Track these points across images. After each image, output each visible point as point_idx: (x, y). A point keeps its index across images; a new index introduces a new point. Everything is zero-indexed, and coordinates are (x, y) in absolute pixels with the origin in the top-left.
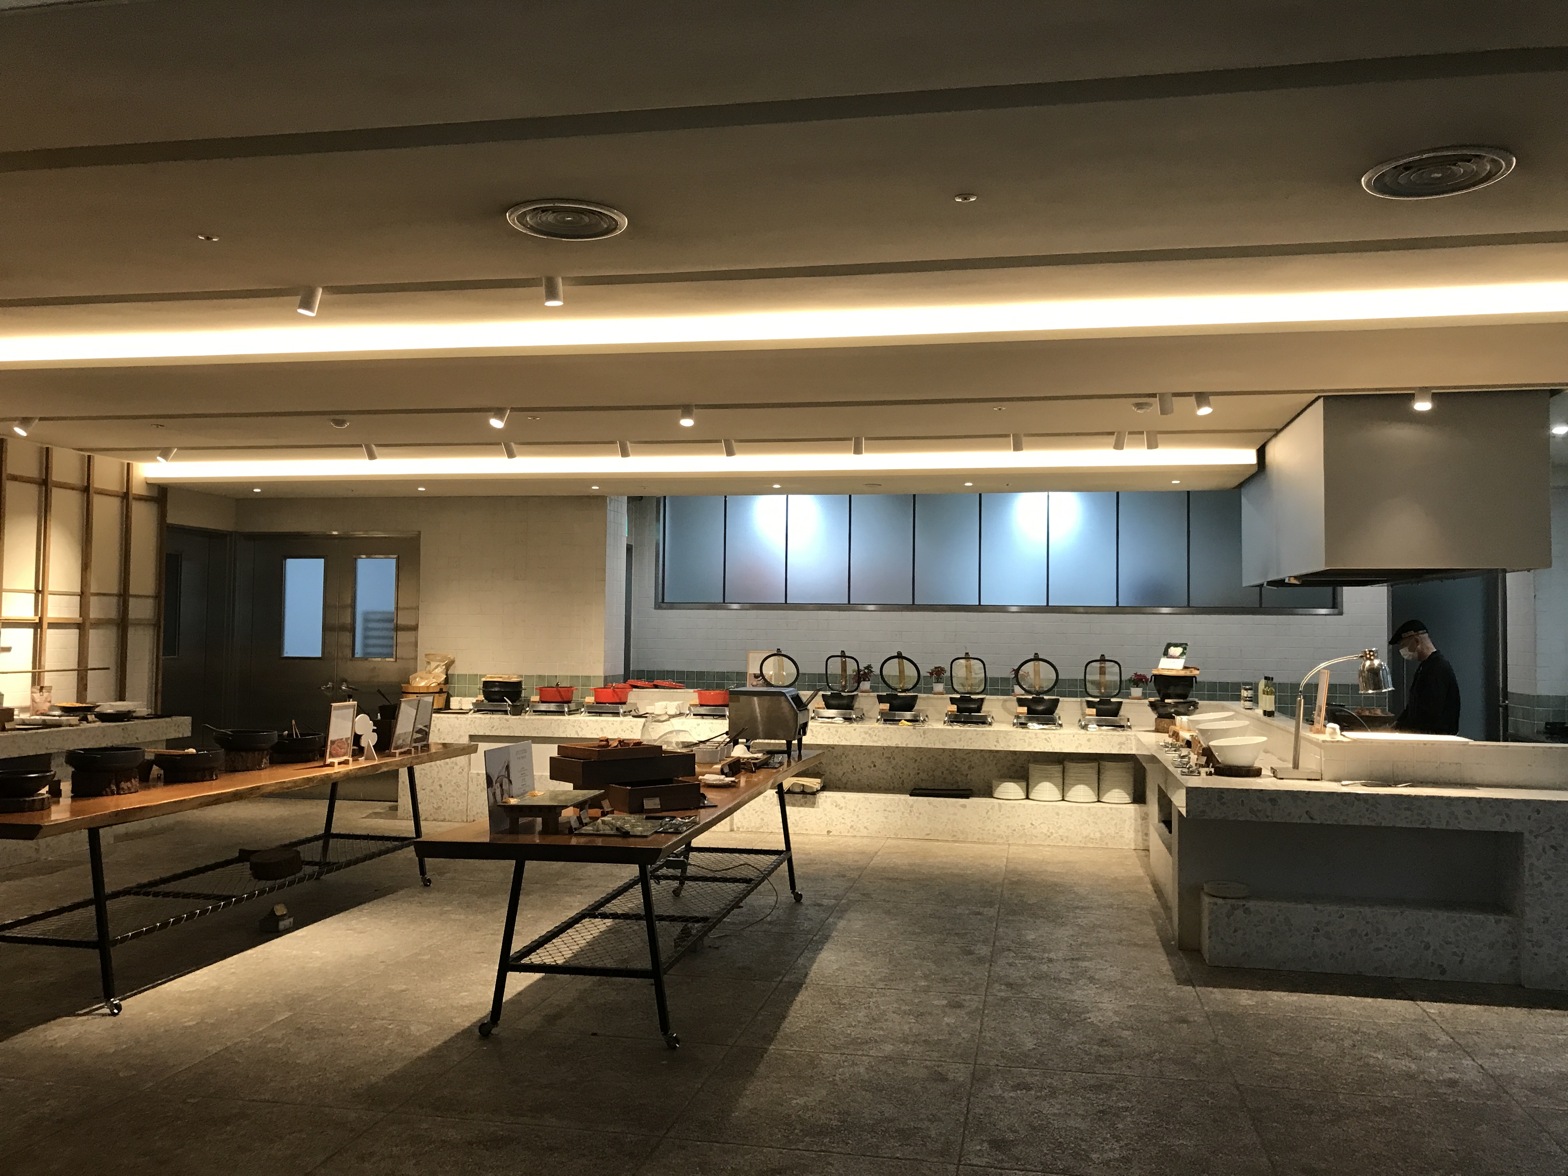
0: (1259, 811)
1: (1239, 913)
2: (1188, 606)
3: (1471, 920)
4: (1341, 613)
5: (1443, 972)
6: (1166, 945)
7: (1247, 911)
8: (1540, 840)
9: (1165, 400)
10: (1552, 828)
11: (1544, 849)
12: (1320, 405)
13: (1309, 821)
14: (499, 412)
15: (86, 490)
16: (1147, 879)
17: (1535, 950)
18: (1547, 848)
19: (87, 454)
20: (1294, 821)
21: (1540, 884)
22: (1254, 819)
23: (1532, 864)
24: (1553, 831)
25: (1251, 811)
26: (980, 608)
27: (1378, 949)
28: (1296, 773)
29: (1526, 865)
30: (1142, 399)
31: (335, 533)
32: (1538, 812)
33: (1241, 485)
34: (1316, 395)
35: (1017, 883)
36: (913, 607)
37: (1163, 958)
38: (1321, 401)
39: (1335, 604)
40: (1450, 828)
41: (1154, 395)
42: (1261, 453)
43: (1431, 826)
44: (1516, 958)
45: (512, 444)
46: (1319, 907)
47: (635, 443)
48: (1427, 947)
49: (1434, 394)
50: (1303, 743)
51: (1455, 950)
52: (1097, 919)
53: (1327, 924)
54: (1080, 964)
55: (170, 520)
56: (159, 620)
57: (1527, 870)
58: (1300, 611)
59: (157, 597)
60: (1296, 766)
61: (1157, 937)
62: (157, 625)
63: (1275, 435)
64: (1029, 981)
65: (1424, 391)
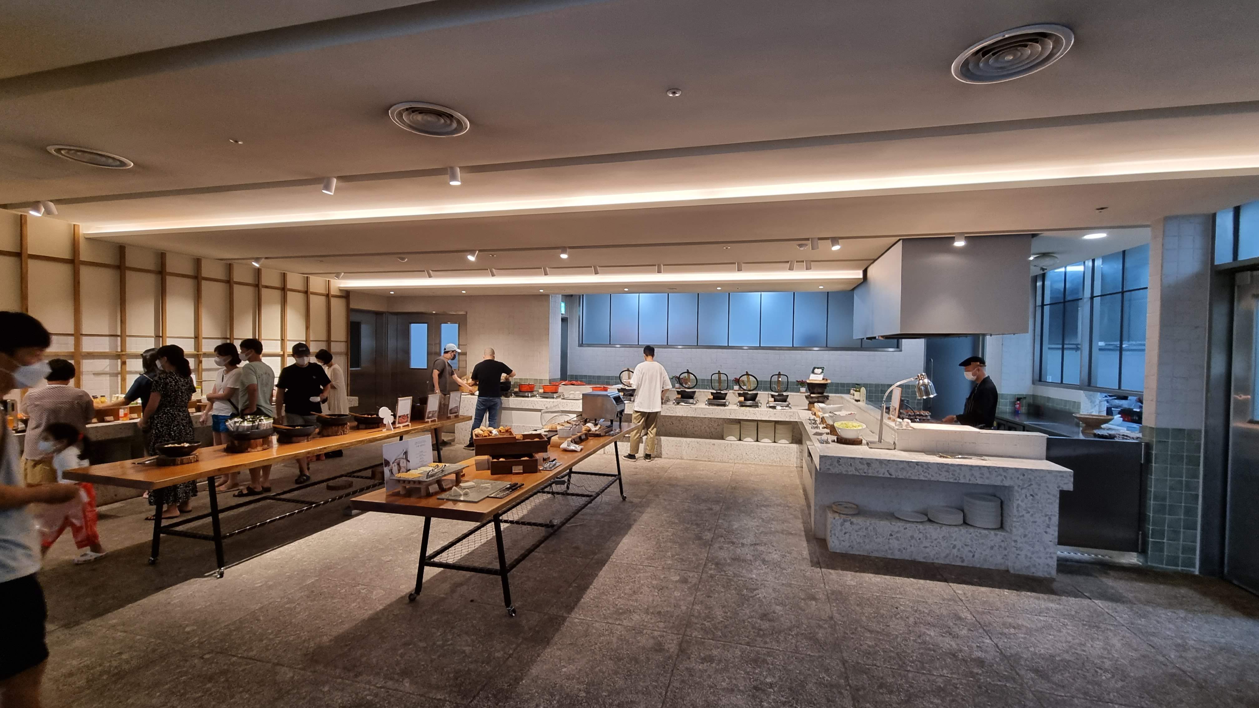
0: (860, 469)
1: (847, 524)
2: (827, 347)
3: (980, 533)
4: (901, 351)
5: (963, 561)
6: (807, 535)
7: (852, 523)
8: (1024, 491)
9: (814, 241)
10: (1031, 484)
11: (1026, 496)
12: (899, 245)
13: (889, 476)
14: (472, 252)
15: (306, 293)
16: (800, 486)
17: (1018, 552)
18: (1028, 495)
19: (306, 276)
20: (880, 476)
21: (1023, 516)
22: (858, 474)
23: (1018, 504)
24: (1032, 486)
25: (856, 469)
26: (728, 347)
27: (926, 547)
28: (880, 445)
29: (1015, 505)
30: (802, 241)
31: (434, 312)
32: (1024, 475)
33: (853, 289)
34: (898, 238)
35: (735, 488)
36: (698, 346)
37: (805, 544)
38: (901, 241)
39: (898, 346)
40: (971, 482)
41: (808, 239)
42: (865, 272)
43: (960, 481)
44: (1005, 555)
45: (494, 270)
46: (893, 523)
47: (551, 268)
48: (954, 547)
49: (966, 237)
50: (884, 426)
51: (970, 549)
52: (772, 514)
53: (897, 532)
54: (758, 547)
55: (352, 306)
56: (347, 352)
57: (1015, 507)
58: (880, 349)
59: (346, 342)
60: (880, 441)
61: (803, 529)
62: (347, 354)
63: (873, 263)
64: (729, 561)
65: (961, 235)
